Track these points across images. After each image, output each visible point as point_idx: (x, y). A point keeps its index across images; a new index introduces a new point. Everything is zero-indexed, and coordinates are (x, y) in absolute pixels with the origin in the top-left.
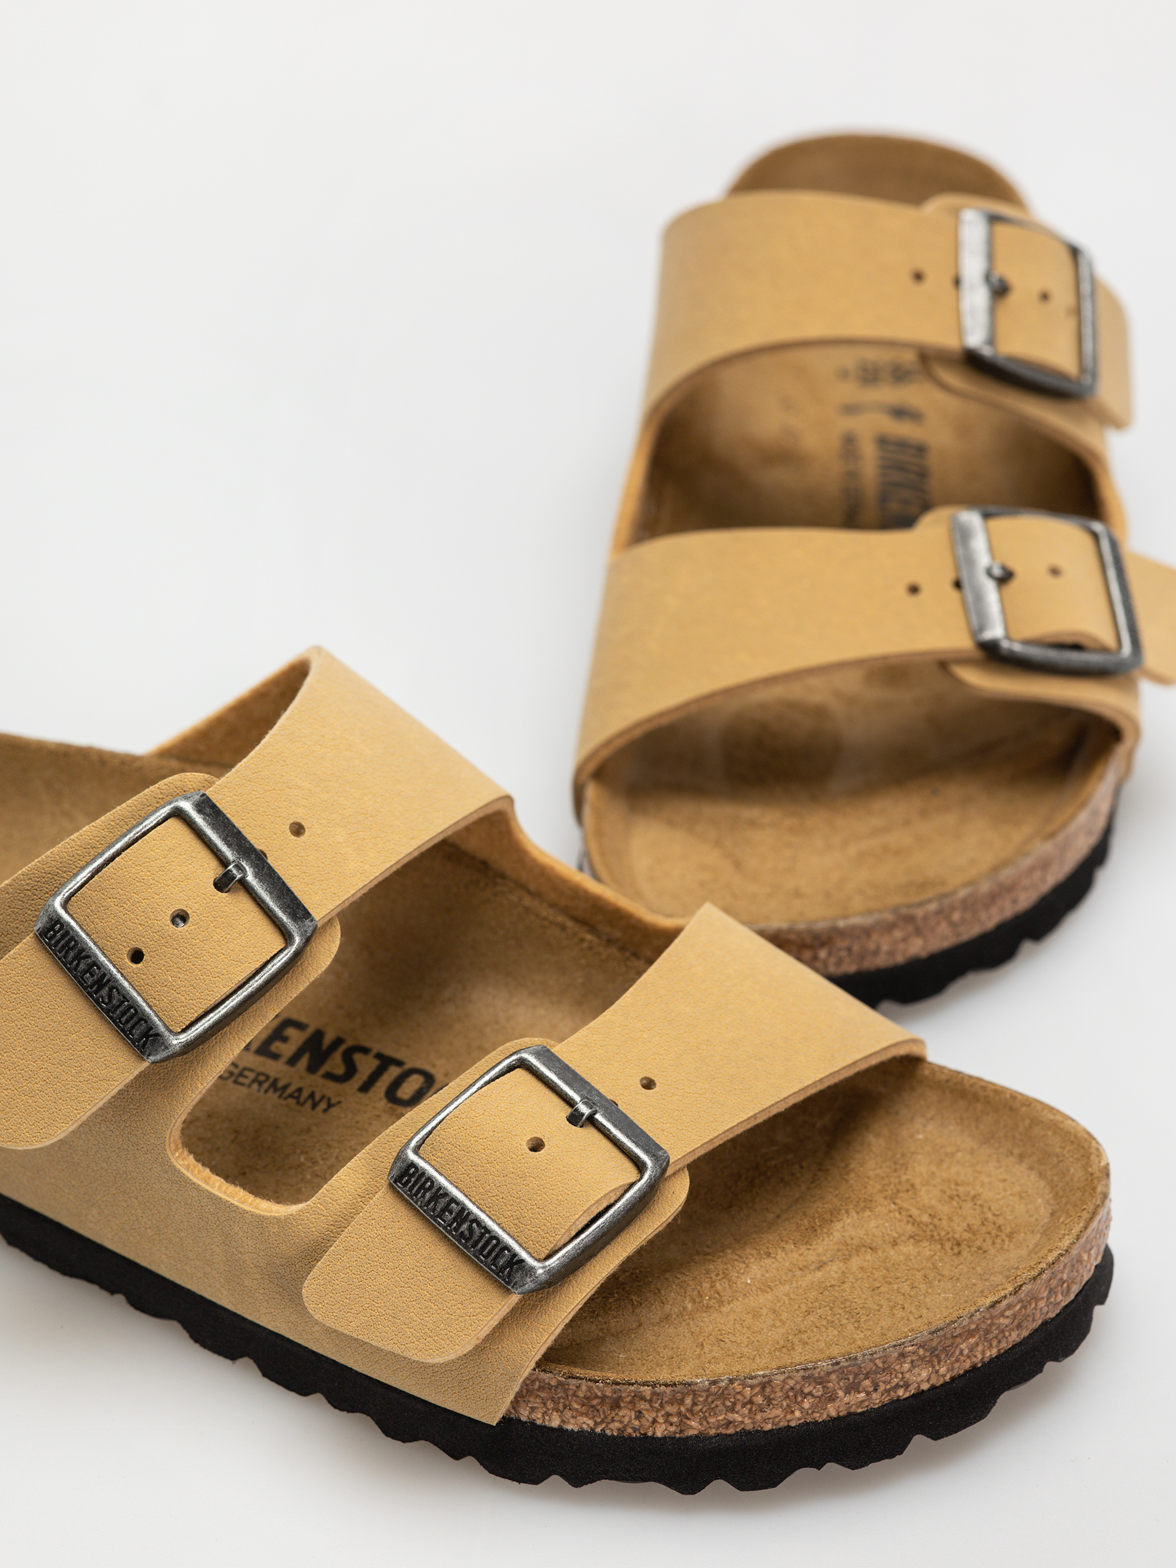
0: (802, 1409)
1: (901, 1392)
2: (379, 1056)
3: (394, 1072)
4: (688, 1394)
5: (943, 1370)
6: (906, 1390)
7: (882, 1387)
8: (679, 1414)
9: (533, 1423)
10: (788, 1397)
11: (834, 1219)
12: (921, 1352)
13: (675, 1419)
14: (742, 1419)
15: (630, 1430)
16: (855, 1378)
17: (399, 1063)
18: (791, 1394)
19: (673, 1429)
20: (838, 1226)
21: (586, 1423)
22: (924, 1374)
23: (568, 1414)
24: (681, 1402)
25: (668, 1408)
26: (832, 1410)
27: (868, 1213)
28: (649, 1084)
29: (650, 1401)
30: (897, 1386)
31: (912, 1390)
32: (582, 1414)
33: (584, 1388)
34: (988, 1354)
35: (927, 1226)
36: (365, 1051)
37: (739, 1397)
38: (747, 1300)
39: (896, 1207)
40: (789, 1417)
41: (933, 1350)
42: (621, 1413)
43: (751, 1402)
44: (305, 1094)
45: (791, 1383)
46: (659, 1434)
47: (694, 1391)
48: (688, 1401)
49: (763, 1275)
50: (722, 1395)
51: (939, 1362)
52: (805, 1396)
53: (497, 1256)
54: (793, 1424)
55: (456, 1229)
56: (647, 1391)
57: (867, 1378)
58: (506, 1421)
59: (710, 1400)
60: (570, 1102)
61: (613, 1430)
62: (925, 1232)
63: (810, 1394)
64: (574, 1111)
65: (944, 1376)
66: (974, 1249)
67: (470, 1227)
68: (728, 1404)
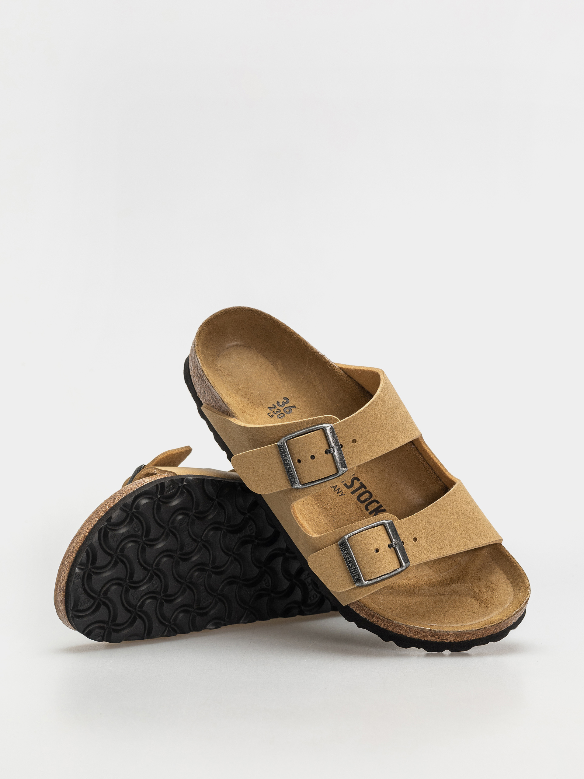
0: (418, 636)
1: (445, 641)
2: (361, 483)
3: (363, 490)
4: (391, 622)
5: (458, 639)
6: (447, 641)
7: (441, 638)
8: (388, 625)
9: (353, 610)
10: (416, 633)
11: (454, 583)
12: (454, 635)
13: (386, 626)
14: (402, 632)
15: (375, 623)
16: (434, 635)
17: (365, 488)
18: (416, 632)
19: (385, 627)
20: (453, 585)
21: (365, 616)
22: (453, 639)
23: (361, 613)
24: (389, 623)
25: (385, 623)
26: (426, 639)
27: (463, 584)
28: (415, 539)
29: (381, 620)
30: (445, 639)
31: (449, 641)
32: (365, 614)
33: (367, 610)
34: (472, 639)
35: (477, 594)
36: (358, 480)
37: (403, 628)
38: (421, 597)
39: (471, 585)
40: (414, 636)
41: (457, 635)
42: (374, 619)
43: (406, 630)
44: (337, 488)
45: (417, 630)
46: (381, 627)
47: (393, 623)
48: (391, 624)
49: (428, 592)
50: (399, 626)
51: (458, 638)
52: (420, 634)
53: (355, 575)
54: (415, 638)
55: (349, 564)
56: (381, 618)
57: (437, 635)
58: (347, 606)
59: (396, 626)
60: (391, 541)
61: (371, 621)
62: (475, 595)
63: (421, 634)
64: (391, 544)
65: (458, 641)
66: (485, 606)
67: (352, 565)
68: (400, 628)
